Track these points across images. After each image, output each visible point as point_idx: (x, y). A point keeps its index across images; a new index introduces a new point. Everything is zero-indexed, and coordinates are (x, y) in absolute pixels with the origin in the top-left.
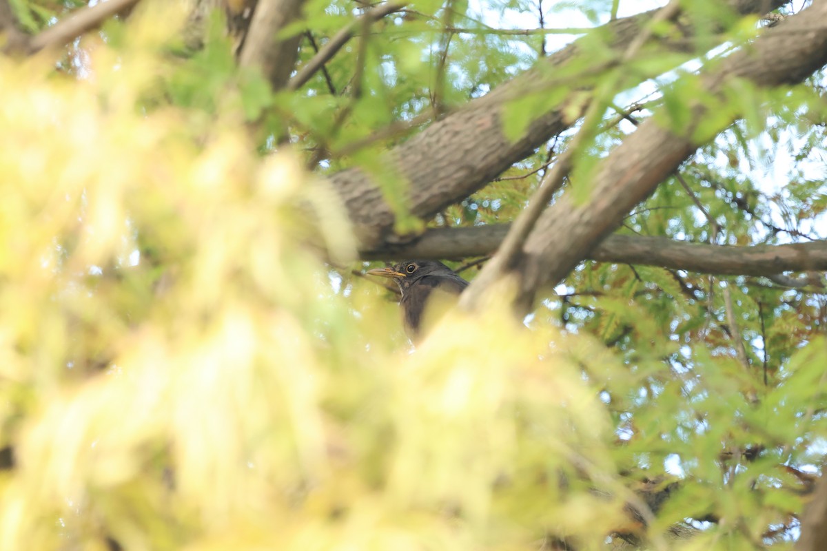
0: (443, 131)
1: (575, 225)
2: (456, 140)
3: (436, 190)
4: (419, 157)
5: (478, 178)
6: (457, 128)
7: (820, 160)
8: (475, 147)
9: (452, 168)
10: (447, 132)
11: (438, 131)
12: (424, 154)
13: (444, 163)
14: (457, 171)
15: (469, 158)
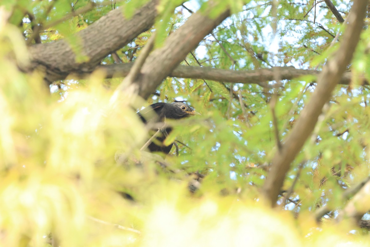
0: (107, 20)
1: (164, 60)
2: (113, 24)
3: (104, 47)
4: (96, 32)
5: (123, 41)
6: (114, 19)
7: (292, 36)
8: (122, 27)
9: (112, 37)
10: (109, 21)
11: (104, 20)
12: (98, 30)
13: (108, 35)
14: (114, 38)
15: (119, 32)
